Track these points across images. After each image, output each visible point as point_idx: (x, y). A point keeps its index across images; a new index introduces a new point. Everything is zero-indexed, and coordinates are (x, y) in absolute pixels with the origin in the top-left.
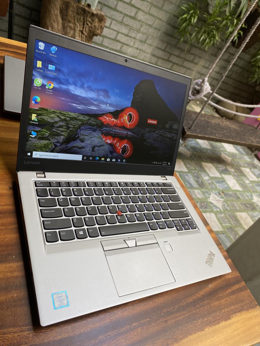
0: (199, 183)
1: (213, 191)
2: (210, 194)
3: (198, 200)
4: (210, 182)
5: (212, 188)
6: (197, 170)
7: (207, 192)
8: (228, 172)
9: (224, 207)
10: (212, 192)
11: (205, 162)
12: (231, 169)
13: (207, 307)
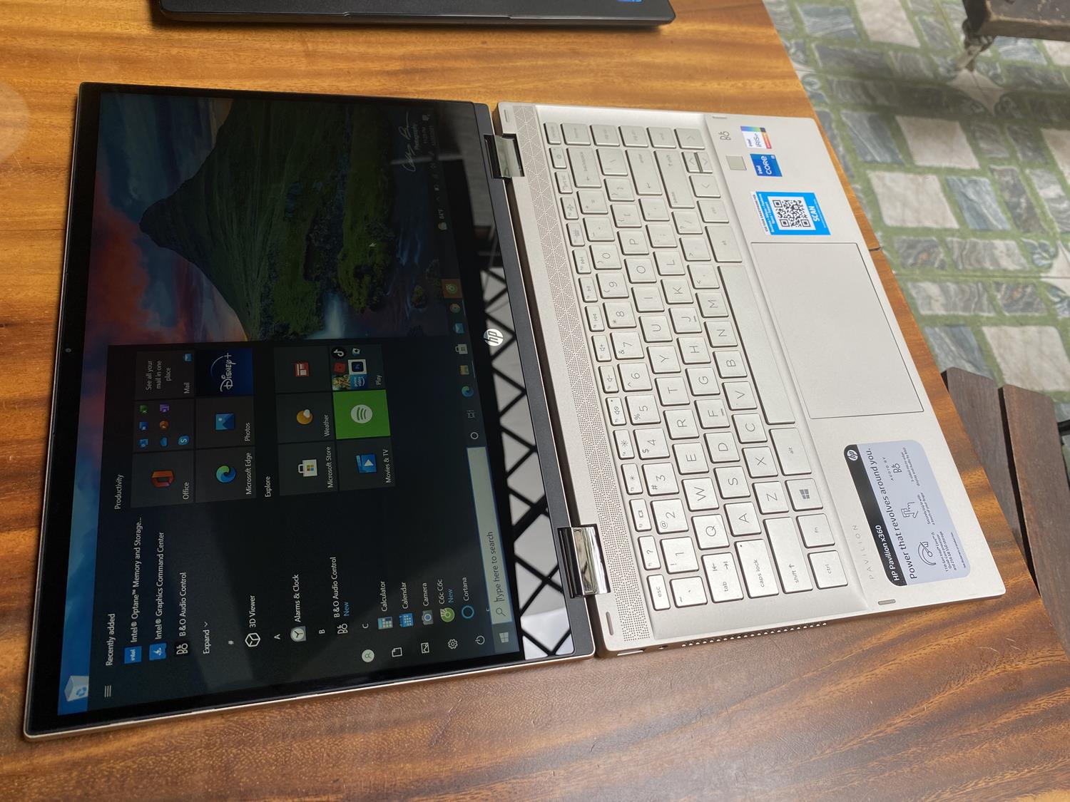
0: (1018, 211)
2: (1055, 256)
6: (1017, 159)
7: (1042, 246)
11: (1060, 127)
13: (909, 769)
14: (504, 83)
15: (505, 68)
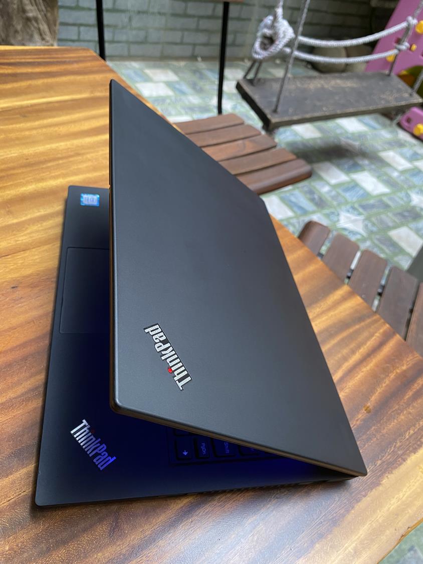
0: (316, 201)
1: (343, 208)
4: (334, 193)
7: (333, 213)
8: (358, 168)
9: (367, 228)
10: (341, 210)
12: (362, 160)
13: (376, 439)
14: (44, 174)
15: (42, 168)
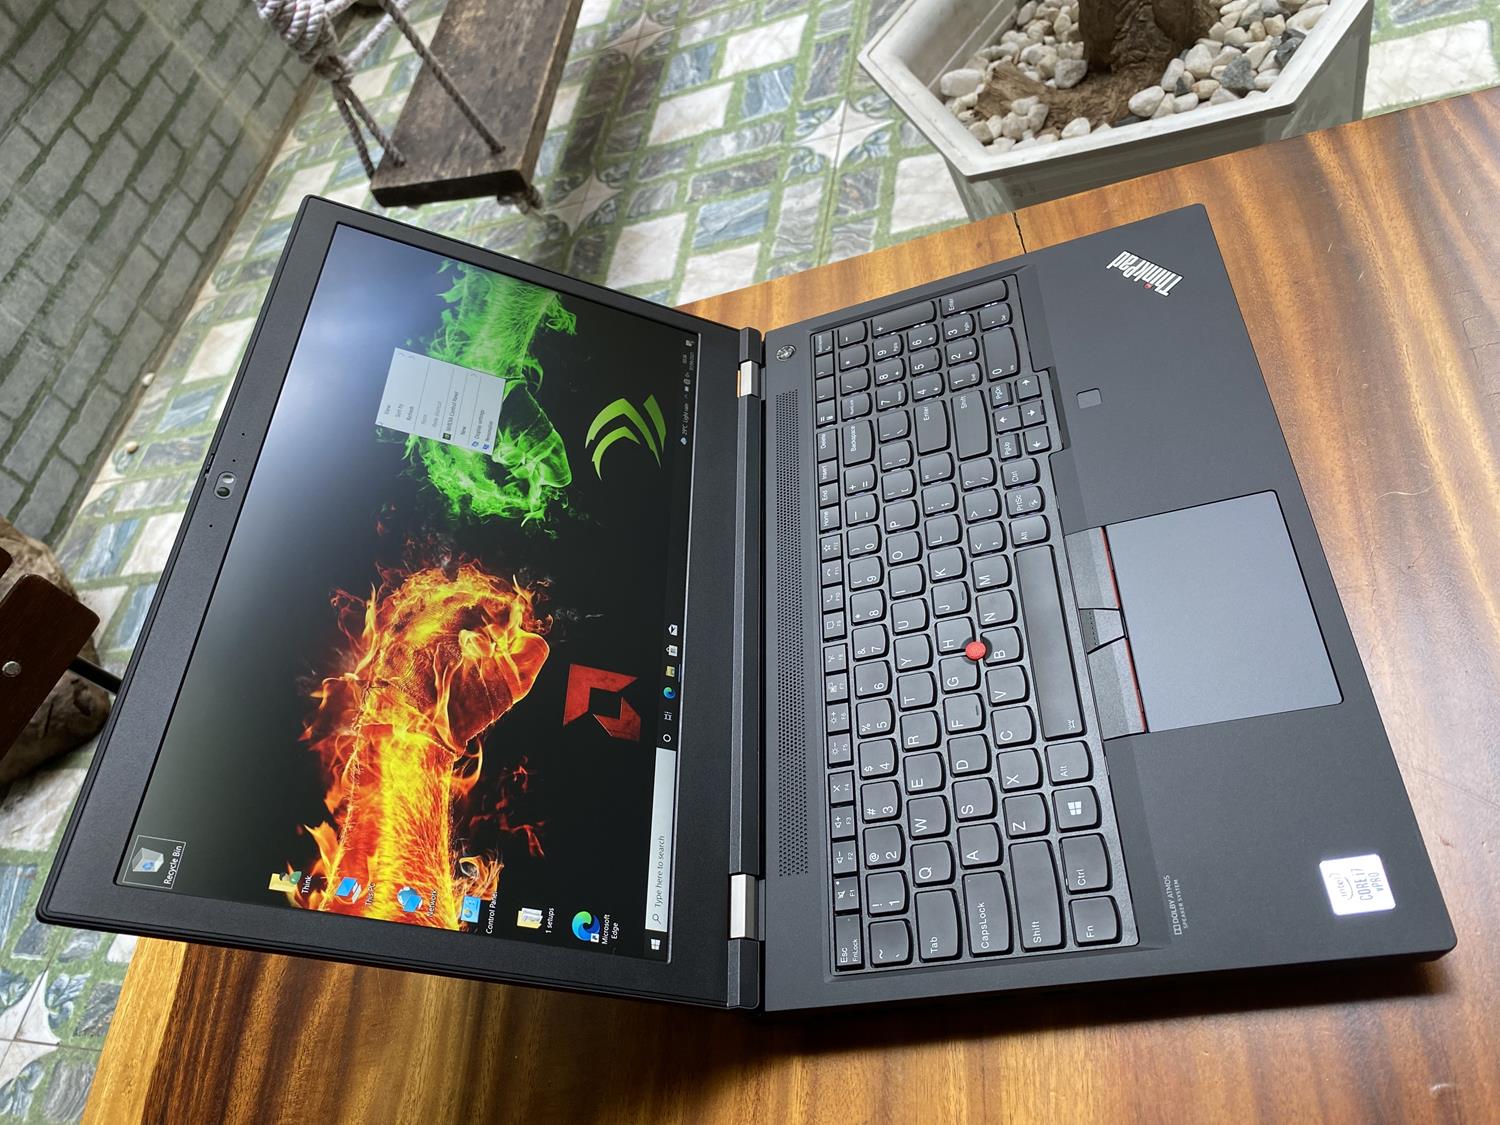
1: (797, 133)
3: (832, 209)
4: (748, 134)
5: (782, 135)
8: (711, 51)
9: (876, 110)
10: (800, 138)
12: (695, 31)
